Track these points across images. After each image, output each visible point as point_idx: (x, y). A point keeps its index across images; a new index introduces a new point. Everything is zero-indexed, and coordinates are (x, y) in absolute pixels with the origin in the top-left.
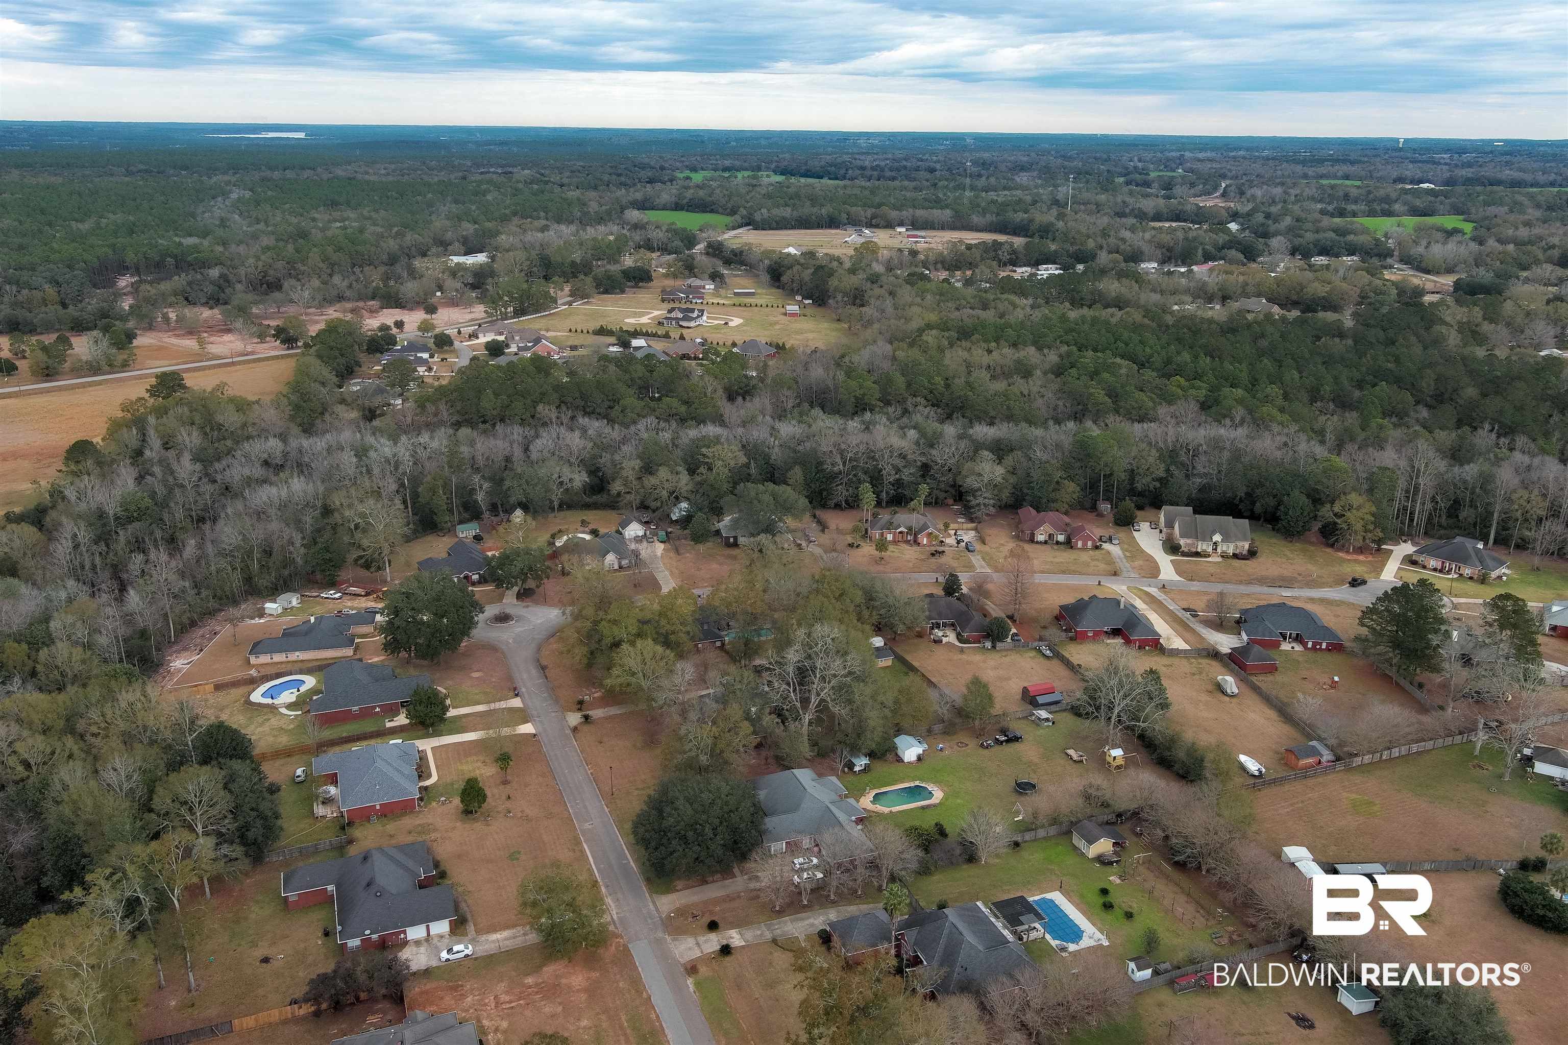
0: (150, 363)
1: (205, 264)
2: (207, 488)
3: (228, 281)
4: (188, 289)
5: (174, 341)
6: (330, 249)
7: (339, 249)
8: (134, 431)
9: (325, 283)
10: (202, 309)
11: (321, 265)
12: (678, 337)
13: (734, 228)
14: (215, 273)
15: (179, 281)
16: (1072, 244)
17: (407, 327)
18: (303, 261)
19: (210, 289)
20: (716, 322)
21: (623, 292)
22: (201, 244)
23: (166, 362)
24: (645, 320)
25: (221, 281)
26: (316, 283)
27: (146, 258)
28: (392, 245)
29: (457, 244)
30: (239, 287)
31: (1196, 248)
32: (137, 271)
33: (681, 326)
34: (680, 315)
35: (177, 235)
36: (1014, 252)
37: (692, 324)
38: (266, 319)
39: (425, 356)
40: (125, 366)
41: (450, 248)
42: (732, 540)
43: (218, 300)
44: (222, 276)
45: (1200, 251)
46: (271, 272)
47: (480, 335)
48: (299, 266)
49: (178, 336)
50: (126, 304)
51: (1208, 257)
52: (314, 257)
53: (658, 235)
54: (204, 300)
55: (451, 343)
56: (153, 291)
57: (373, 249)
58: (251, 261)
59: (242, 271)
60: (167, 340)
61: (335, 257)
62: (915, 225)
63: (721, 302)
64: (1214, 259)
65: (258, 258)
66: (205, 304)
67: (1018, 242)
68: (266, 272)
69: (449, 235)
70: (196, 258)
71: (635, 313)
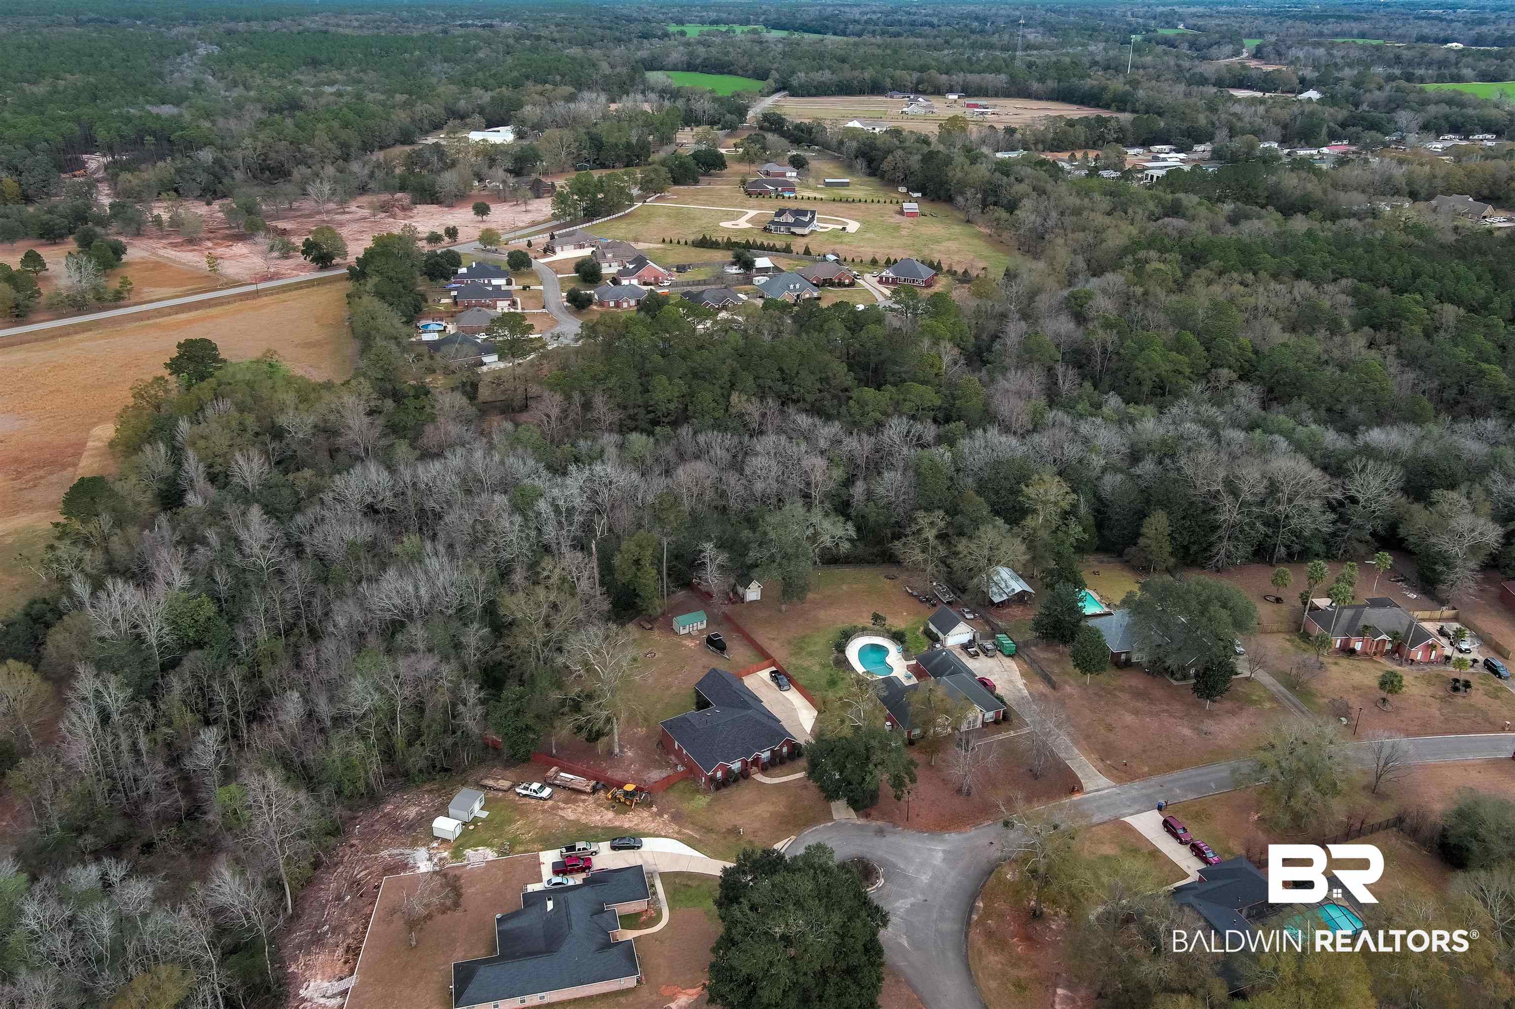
0: (149, 292)
1: (191, 145)
2: (298, 573)
3: (224, 168)
4: (178, 179)
5: (171, 253)
6: (336, 124)
7: (346, 125)
8: (162, 447)
9: (341, 171)
10: (196, 203)
11: (330, 145)
12: (802, 251)
13: (769, 94)
14: (207, 156)
15: (165, 168)
16: (1182, 120)
17: (461, 236)
18: (309, 141)
19: (203, 178)
20: (831, 226)
21: (696, 182)
22: (181, 115)
23: (170, 291)
24: (743, 223)
25: (217, 168)
26: (330, 170)
27: (122, 137)
28: (401, 117)
29: (477, 116)
30: (239, 175)
31: (1320, 126)
32: (110, 149)
33: (793, 234)
34: (791, 220)
35: (148, 102)
36: (1121, 129)
37: (806, 231)
38: (277, 218)
39: (500, 282)
40: (118, 299)
41: (468, 120)
42: (1123, 657)
43: (215, 192)
44: (217, 161)
45: (1324, 130)
46: (273, 155)
47: (558, 249)
48: (305, 147)
49: (174, 245)
50: (105, 199)
51: (1333, 136)
52: (321, 136)
53: (703, 105)
54: (199, 193)
55: (529, 264)
56: (135, 182)
57: (384, 123)
58: (247, 141)
59: (239, 154)
60: (161, 252)
61: (344, 135)
62: (967, 91)
63: (818, 196)
64: (1339, 138)
65: (255, 138)
66: (200, 197)
67: (1126, 117)
68: (266, 154)
69: (462, 104)
70: (181, 137)
71: (727, 213)
